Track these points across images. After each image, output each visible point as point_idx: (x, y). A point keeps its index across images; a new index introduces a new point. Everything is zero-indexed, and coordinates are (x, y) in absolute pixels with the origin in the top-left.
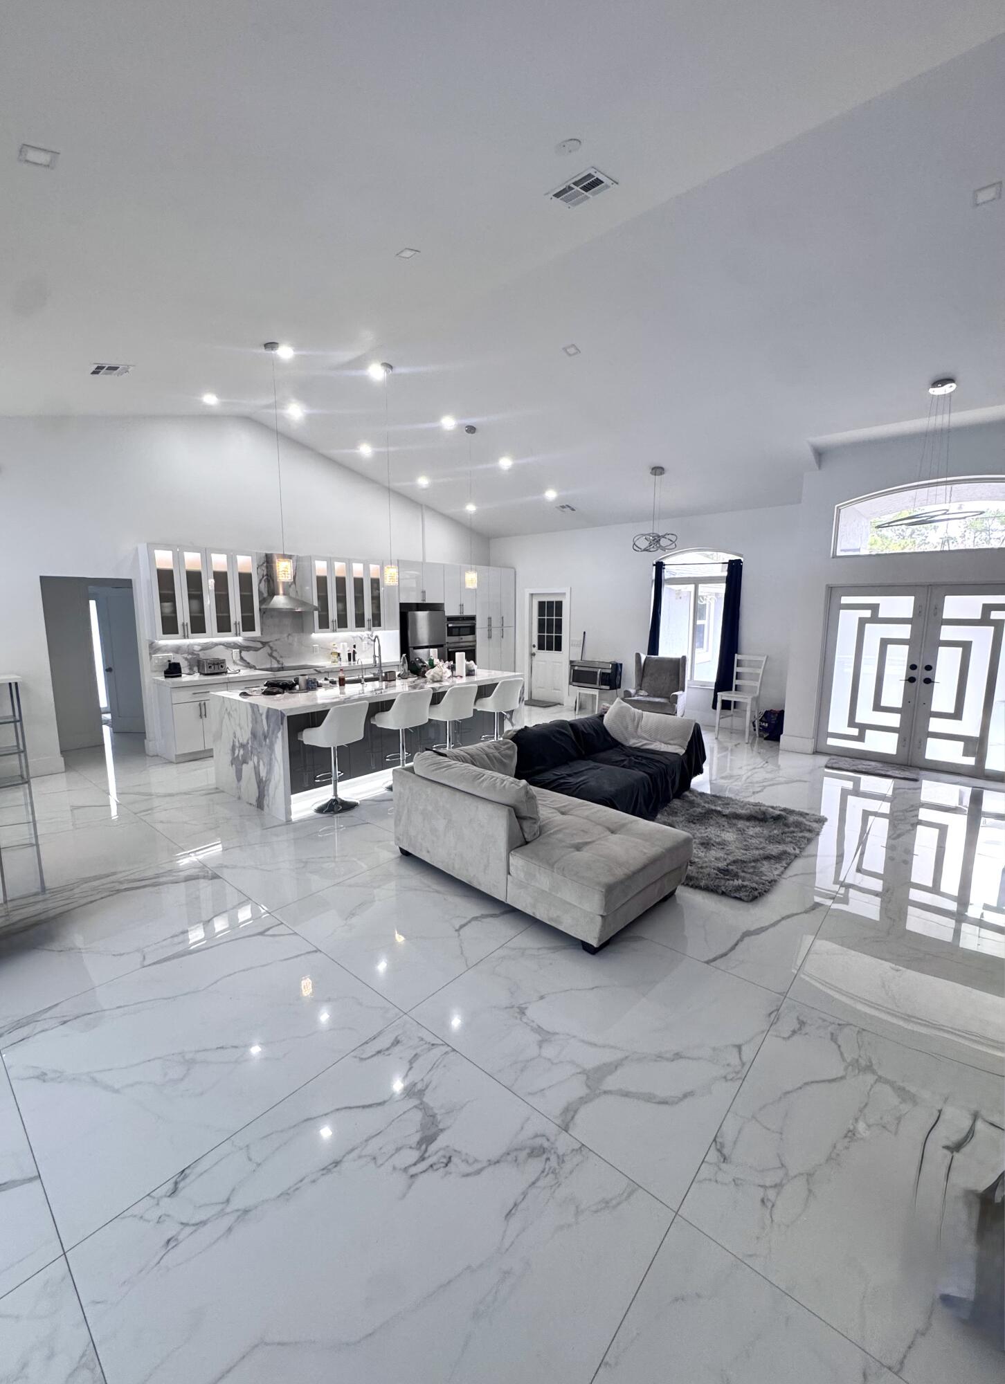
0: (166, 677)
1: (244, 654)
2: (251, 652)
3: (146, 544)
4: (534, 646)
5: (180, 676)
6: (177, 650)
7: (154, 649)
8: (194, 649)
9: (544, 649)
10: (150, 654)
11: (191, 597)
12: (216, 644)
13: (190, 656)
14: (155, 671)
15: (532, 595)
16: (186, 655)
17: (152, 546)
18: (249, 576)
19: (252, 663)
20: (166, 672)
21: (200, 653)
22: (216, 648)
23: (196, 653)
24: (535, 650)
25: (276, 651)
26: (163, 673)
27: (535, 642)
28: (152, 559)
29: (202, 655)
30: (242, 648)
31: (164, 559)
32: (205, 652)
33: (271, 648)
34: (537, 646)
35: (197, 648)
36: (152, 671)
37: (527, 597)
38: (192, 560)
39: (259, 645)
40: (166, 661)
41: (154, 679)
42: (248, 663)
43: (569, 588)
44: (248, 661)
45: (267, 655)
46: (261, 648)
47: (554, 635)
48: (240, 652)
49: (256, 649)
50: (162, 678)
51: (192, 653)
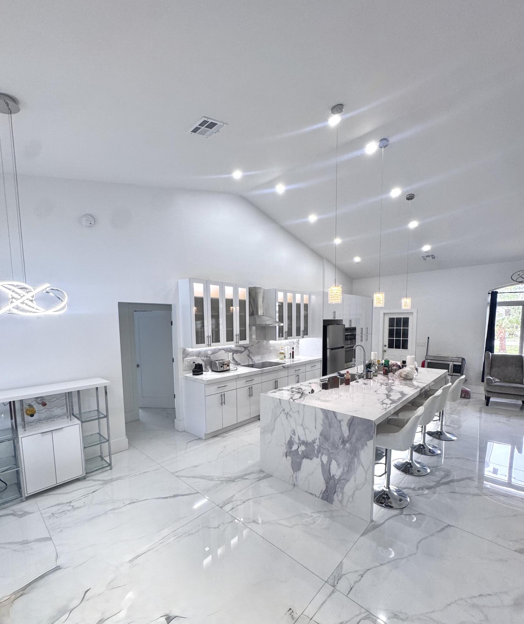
0: (193, 374)
1: (235, 355)
2: (239, 354)
3: (188, 279)
4: (385, 346)
5: (202, 373)
6: (199, 354)
7: (185, 354)
8: (208, 353)
9: (393, 348)
10: (183, 358)
11: (213, 317)
12: (220, 350)
13: (206, 358)
14: (185, 370)
15: (384, 314)
16: (203, 358)
17: (192, 281)
18: (245, 301)
19: (239, 362)
20: (193, 371)
21: (211, 356)
22: (220, 352)
23: (209, 356)
24: (386, 348)
25: (251, 353)
26: (192, 371)
27: (387, 344)
28: (191, 289)
29: (213, 358)
30: (235, 352)
31: (199, 290)
32: (214, 355)
33: (249, 351)
34: (387, 345)
35: (210, 353)
36: (184, 370)
37: (382, 315)
38: (214, 291)
39: (243, 349)
40: (192, 363)
41: (186, 376)
42: (237, 362)
43: (417, 309)
44: (237, 360)
45: (247, 355)
46: (244, 351)
47: (401, 339)
48: (233, 354)
49: (241, 352)
50: (190, 375)
51: (207, 356)
